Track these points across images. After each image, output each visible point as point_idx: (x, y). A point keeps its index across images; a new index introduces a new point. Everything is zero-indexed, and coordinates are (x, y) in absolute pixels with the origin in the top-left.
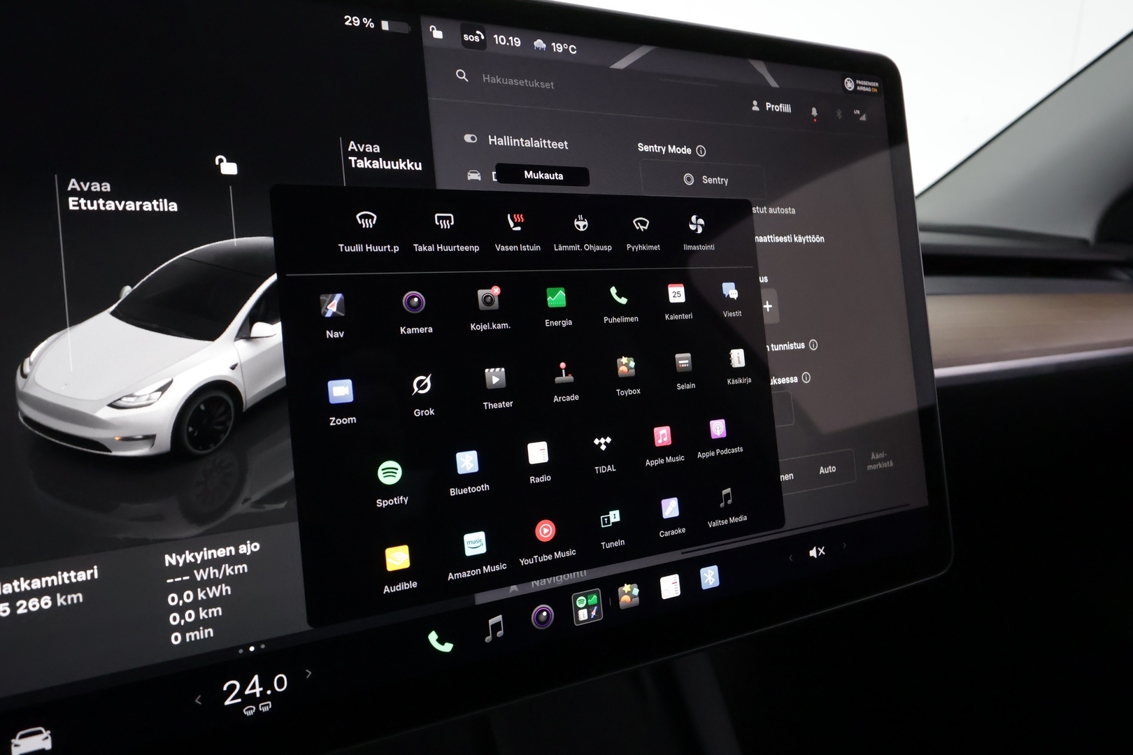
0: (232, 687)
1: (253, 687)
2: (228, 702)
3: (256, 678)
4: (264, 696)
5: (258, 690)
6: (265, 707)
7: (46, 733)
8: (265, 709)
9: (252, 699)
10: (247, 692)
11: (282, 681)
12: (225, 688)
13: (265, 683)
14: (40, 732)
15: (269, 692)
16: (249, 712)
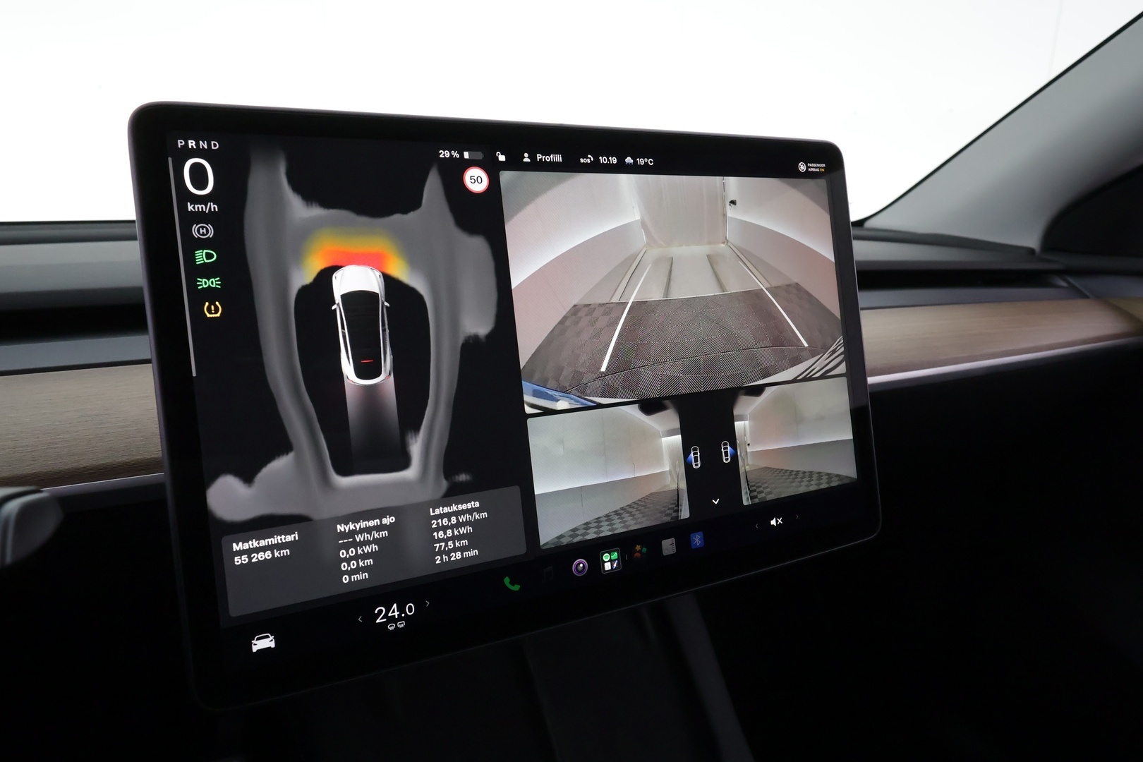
0: (381, 611)
1: (394, 612)
2: (378, 621)
3: (395, 606)
4: (400, 619)
5: (396, 614)
6: (401, 625)
7: (272, 638)
8: (401, 626)
9: (392, 620)
10: (390, 615)
11: (410, 610)
12: (376, 612)
13: (401, 609)
14: (268, 637)
15: (403, 615)
16: (391, 628)
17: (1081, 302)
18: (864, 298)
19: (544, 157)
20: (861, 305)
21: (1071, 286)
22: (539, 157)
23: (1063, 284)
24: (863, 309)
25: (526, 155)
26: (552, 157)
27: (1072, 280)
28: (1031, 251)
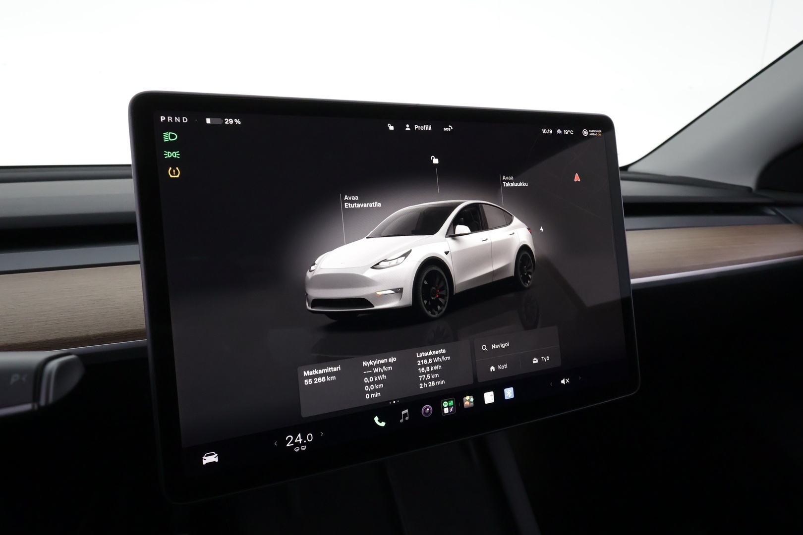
0: (290, 439)
1: (298, 439)
2: (288, 445)
3: (299, 435)
4: (303, 444)
5: (300, 440)
6: (304, 448)
7: (216, 455)
8: (304, 449)
9: (298, 444)
10: (296, 441)
11: (310, 437)
12: (287, 439)
13: (304, 437)
14: (213, 454)
15: (305, 441)
16: (297, 450)
17: (785, 226)
18: (628, 222)
19: (419, 127)
20: (626, 227)
21: (778, 214)
22: (416, 127)
23: (773, 213)
24: (627, 230)
25: (408, 126)
26: (425, 127)
27: (777, 209)
28: (749, 189)
